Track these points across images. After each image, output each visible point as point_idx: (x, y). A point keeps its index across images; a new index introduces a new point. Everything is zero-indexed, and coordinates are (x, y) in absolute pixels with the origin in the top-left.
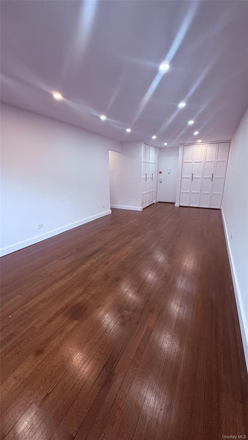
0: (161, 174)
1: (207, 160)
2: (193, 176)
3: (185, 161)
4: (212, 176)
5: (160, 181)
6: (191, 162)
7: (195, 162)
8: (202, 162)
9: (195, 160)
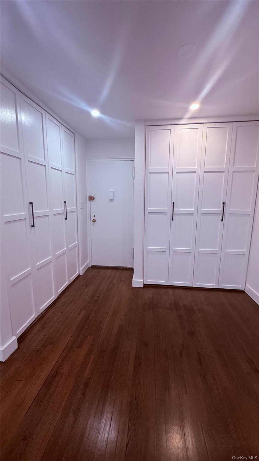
0: (92, 203)
1: (208, 167)
2: (175, 209)
3: (151, 168)
4: (221, 209)
5: (92, 220)
6: (168, 173)
7: (177, 173)
8: (195, 172)
9: (178, 166)
